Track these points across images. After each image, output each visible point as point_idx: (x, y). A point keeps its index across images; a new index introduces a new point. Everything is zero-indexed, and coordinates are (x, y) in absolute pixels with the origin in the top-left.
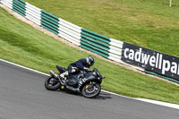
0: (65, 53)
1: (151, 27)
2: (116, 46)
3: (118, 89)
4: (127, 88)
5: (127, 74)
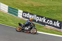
2: (20, 12)
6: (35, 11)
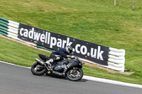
1: (41, 11)
3: (15, 61)
4: (23, 60)
5: (22, 48)
6: (47, 23)
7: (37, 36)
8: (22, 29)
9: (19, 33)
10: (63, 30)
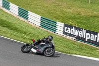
0: (32, 31)
1: (79, 15)
3: (61, 50)
5: (66, 41)
7: (76, 33)
8: (66, 28)
9: (64, 31)
10: (95, 28)
